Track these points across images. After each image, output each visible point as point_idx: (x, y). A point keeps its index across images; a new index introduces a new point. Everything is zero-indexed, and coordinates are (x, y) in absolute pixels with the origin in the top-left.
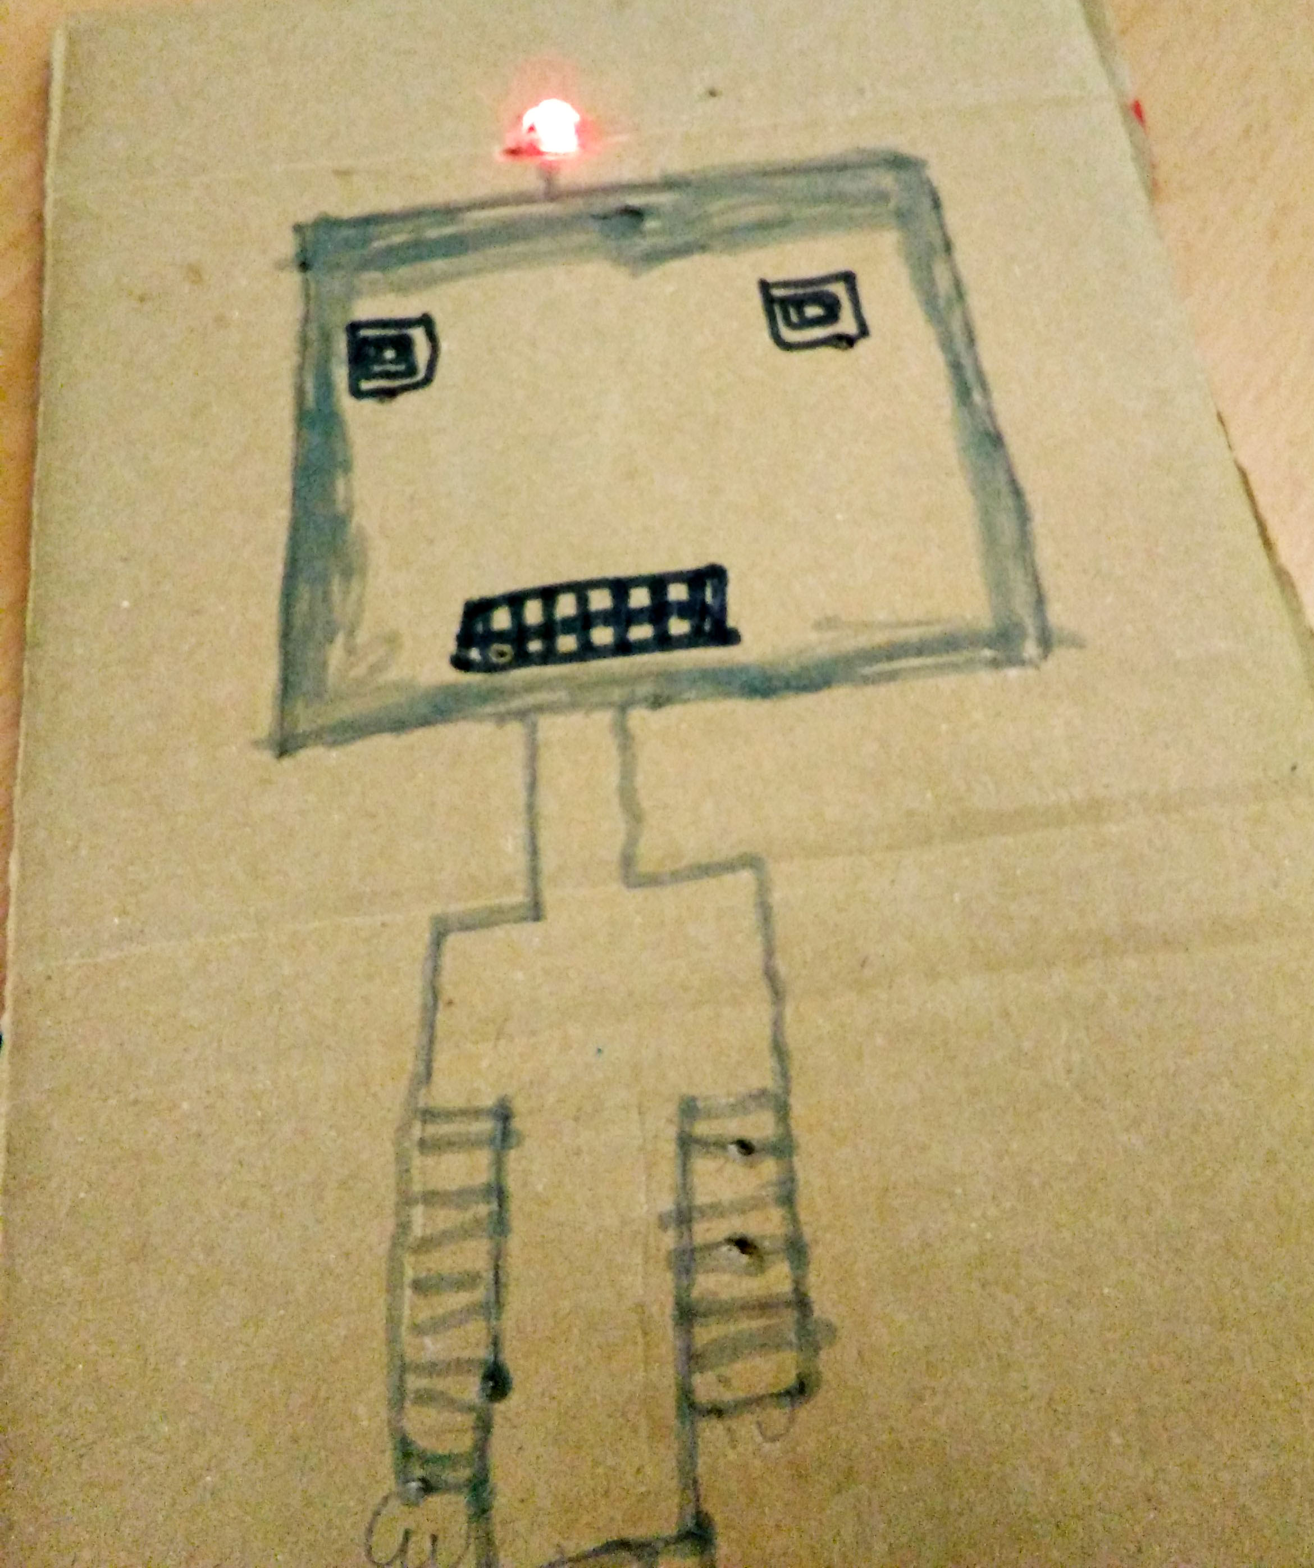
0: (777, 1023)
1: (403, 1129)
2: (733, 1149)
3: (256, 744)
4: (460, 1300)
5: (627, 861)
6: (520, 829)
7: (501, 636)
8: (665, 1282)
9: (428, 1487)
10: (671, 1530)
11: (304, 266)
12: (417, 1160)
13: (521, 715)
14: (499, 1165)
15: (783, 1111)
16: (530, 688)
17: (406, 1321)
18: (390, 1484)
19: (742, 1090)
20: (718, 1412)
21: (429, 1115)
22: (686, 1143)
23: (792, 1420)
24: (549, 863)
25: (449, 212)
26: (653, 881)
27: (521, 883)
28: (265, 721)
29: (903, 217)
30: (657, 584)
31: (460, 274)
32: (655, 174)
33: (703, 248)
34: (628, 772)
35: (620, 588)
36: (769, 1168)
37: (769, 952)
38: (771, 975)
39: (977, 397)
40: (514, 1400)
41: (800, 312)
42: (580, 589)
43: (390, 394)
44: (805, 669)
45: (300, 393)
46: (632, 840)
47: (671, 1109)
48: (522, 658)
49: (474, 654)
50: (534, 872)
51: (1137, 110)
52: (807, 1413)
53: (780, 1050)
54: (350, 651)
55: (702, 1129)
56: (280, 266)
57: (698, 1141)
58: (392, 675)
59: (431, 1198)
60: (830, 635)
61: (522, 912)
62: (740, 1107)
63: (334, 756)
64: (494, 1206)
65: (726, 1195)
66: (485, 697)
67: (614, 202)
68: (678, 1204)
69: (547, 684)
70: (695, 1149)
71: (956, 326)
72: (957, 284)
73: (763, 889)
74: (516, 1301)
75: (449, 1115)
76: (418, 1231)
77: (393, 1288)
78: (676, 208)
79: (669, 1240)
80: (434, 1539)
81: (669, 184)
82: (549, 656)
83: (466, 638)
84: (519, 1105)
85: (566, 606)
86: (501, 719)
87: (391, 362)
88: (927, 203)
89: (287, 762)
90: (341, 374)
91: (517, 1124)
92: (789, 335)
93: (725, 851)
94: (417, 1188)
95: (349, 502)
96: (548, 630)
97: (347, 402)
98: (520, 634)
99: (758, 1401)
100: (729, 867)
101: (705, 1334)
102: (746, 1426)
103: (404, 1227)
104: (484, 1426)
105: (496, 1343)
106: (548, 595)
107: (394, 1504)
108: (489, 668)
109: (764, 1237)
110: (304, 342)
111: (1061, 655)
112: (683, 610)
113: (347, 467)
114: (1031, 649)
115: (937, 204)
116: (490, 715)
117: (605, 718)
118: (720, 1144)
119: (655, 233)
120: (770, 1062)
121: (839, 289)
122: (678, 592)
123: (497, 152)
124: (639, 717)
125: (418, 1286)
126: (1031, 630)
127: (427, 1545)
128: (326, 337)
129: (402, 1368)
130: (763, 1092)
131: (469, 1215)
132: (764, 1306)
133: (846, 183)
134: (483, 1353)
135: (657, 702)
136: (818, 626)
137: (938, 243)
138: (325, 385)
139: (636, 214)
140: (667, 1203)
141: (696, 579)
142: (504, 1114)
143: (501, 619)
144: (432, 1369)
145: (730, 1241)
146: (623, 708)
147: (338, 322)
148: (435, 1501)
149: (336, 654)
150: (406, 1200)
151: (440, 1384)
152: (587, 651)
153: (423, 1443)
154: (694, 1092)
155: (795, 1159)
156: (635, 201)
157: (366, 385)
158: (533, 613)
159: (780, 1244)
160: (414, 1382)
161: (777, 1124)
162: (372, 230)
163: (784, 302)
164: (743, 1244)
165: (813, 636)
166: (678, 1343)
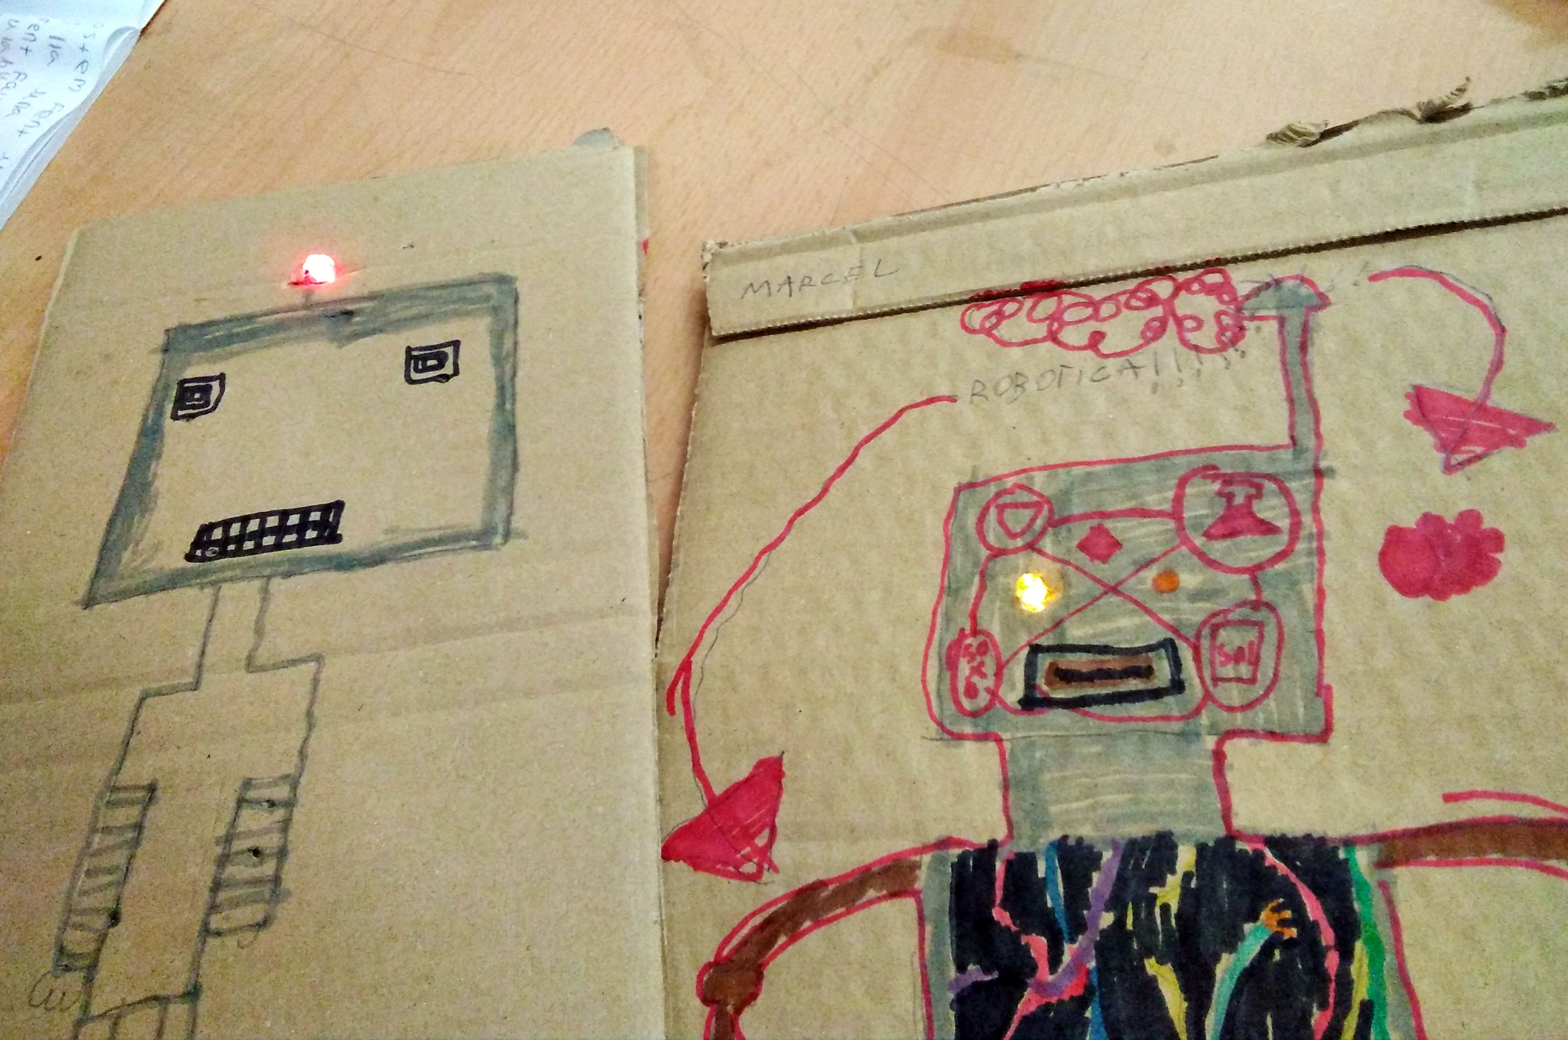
0: (306, 740)
1: (100, 796)
2: (266, 805)
3: (76, 603)
4: (108, 878)
5: (250, 659)
6: (198, 644)
7: (215, 543)
8: (211, 868)
9: (67, 969)
10: (181, 990)
11: (165, 351)
12: (103, 809)
13: (213, 583)
14: (143, 815)
15: (294, 788)
16: (222, 569)
17: (77, 889)
18: (50, 966)
19: (277, 775)
20: (218, 934)
21: (115, 789)
22: (241, 802)
23: (255, 938)
24: (208, 661)
25: (250, 318)
26: (263, 669)
27: (192, 671)
28: (82, 591)
29: (496, 310)
30: (305, 512)
31: (246, 351)
32: (366, 292)
33: (381, 331)
34: (262, 611)
35: (284, 514)
36: (280, 813)
37: (312, 704)
38: (309, 714)
39: (508, 406)
40: (121, 927)
41: (424, 364)
42: (262, 517)
43: (192, 416)
44: (373, 555)
45: (145, 418)
46: (255, 649)
47: (238, 784)
48: (224, 554)
49: (199, 553)
50: (200, 666)
51: (645, 245)
52: (264, 935)
53: (303, 754)
54: (134, 553)
55: (252, 794)
56: (154, 351)
57: (247, 801)
58: (153, 565)
59: (107, 830)
60: (389, 536)
61: (190, 687)
62: (275, 783)
63: (112, 606)
64: (136, 834)
65: (254, 827)
66: (199, 574)
67: (339, 307)
68: (228, 832)
69: (232, 567)
70: (244, 804)
71: (508, 368)
72: (516, 344)
73: (318, 672)
74: (133, 880)
75: (125, 789)
76: (95, 846)
77: (75, 875)
78: (374, 309)
79: (219, 850)
80: (64, 994)
81: (372, 297)
82: (239, 552)
83: (196, 545)
84: (161, 784)
85: (253, 525)
86: (202, 587)
87: (197, 400)
88: (511, 301)
89: (87, 612)
90: (169, 407)
91: (159, 793)
92: (415, 376)
93: (303, 654)
94: (100, 825)
95: (155, 475)
96: (240, 539)
97: (168, 422)
98: (226, 540)
99: (241, 928)
100: (304, 660)
101: (222, 896)
102: (231, 942)
103: (89, 844)
104: (102, 939)
105: (118, 900)
106: (245, 520)
107: (49, 976)
108: (203, 559)
109: (266, 848)
110: (154, 391)
111: (514, 542)
112: (315, 525)
113: (159, 456)
114: (498, 540)
115: (516, 302)
116: (198, 584)
117: (257, 583)
118: (258, 802)
119: (357, 324)
120: (295, 760)
121: (449, 350)
122: (315, 516)
123: (284, 286)
124: (277, 583)
125: (88, 873)
126: (501, 529)
127: (60, 995)
128: (167, 387)
129: (70, 910)
130: (288, 776)
131: (122, 838)
132: (256, 882)
133: (470, 293)
134: (111, 905)
135: (288, 575)
136: (386, 532)
137: (512, 322)
138: (160, 413)
139: (349, 314)
140: (221, 831)
141: (325, 509)
142: (152, 789)
143: (217, 534)
144: (84, 912)
145: (249, 850)
146: (269, 577)
147: (175, 378)
148: (68, 975)
149: (126, 556)
150: (94, 830)
151: (85, 919)
152: (259, 548)
153: (70, 947)
154: (251, 776)
155: (295, 809)
156: (350, 307)
157: (180, 413)
158: (235, 530)
159: (275, 850)
160: (75, 919)
161: (290, 792)
162: (207, 330)
163: (417, 358)
164: (256, 852)
165: (382, 537)
166: (209, 900)
